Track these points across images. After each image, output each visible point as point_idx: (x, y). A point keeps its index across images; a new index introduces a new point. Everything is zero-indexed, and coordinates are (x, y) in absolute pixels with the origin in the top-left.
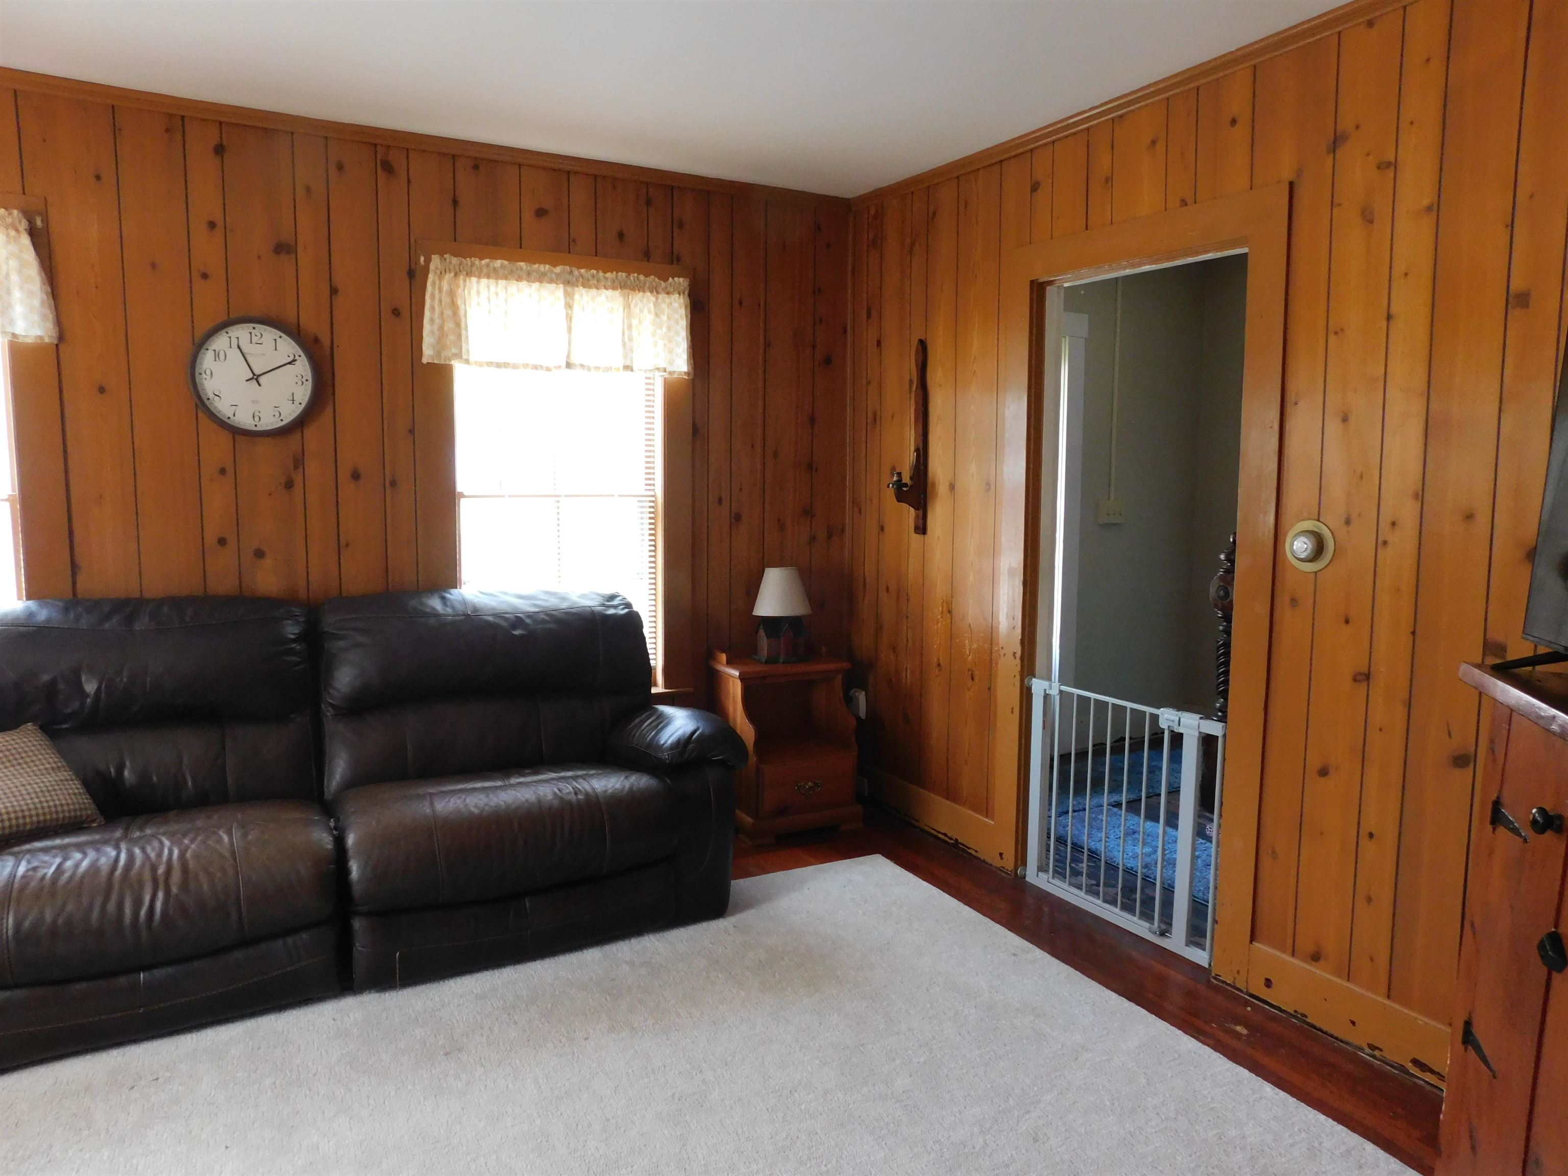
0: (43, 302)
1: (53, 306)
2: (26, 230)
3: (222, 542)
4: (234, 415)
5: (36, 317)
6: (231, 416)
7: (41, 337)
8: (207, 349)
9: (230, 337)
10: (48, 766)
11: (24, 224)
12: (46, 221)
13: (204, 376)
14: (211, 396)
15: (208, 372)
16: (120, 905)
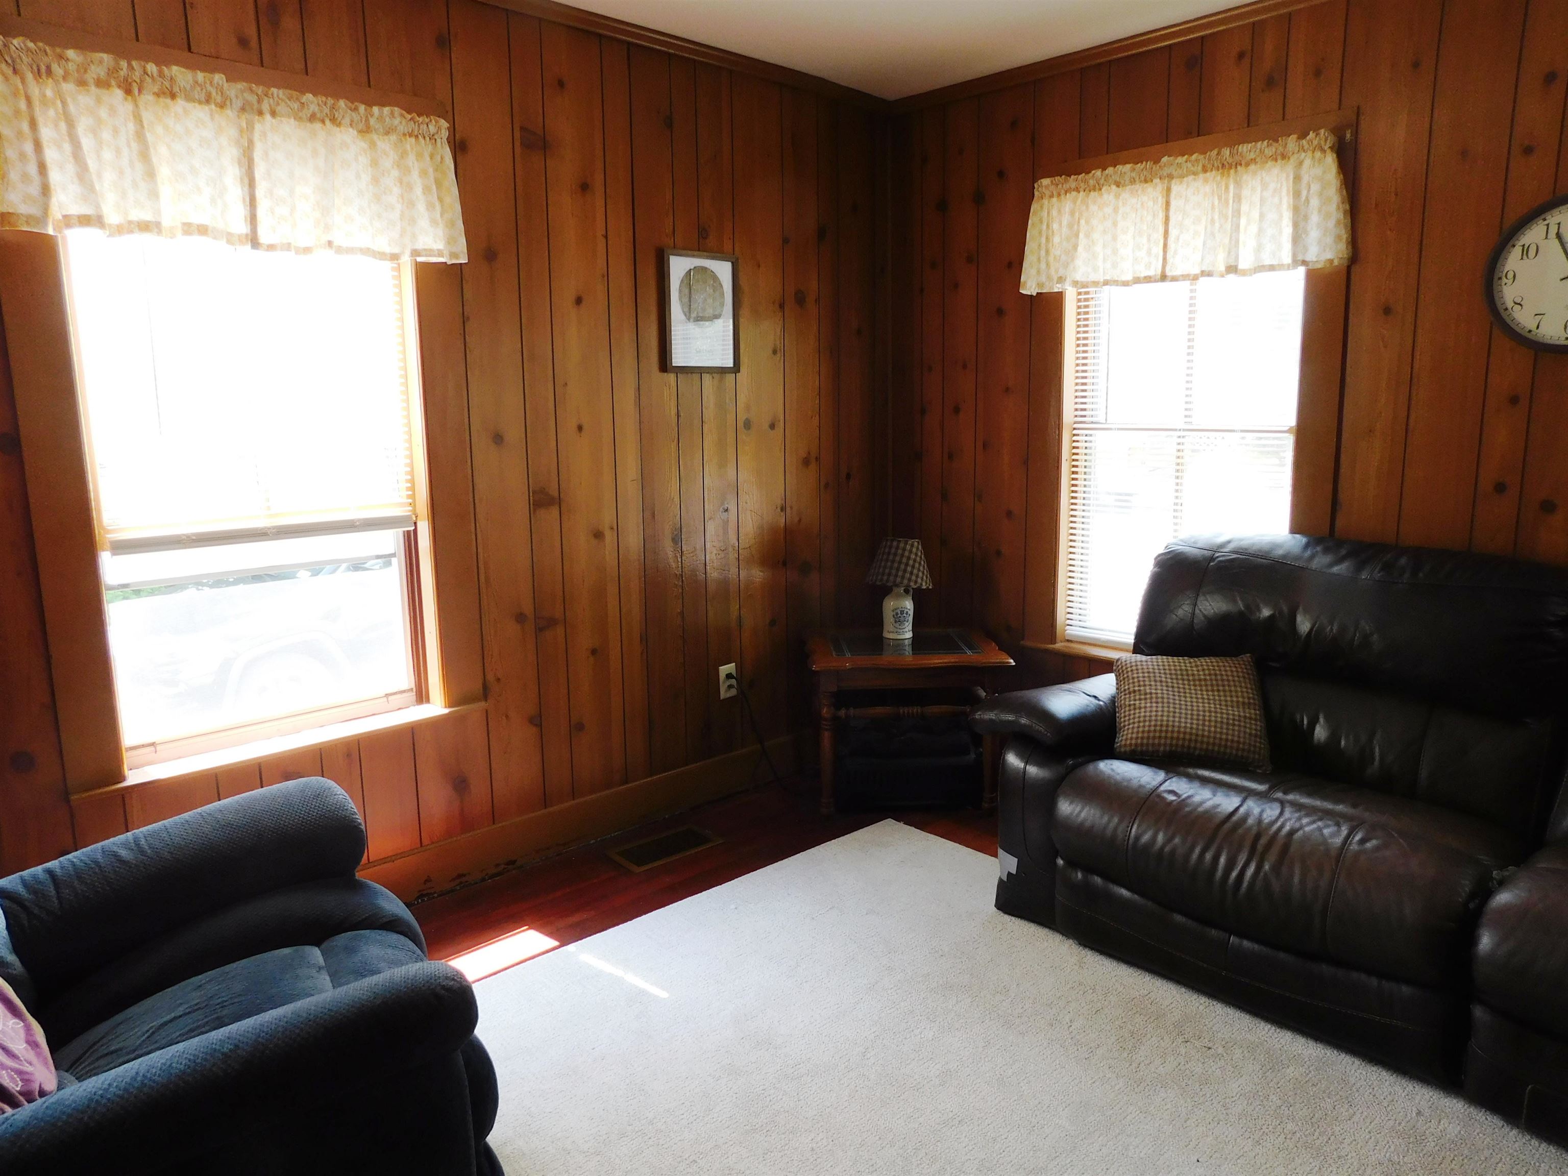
0: (1338, 222)
1: (1349, 225)
2: (1331, 148)
3: (1500, 488)
4: (1538, 327)
5: (1329, 240)
6: (1533, 327)
7: (1331, 261)
8: (1514, 246)
9: (1548, 225)
10: (1241, 699)
11: (1331, 140)
12: (1356, 134)
13: (1504, 280)
14: (1510, 304)
15: (1510, 275)
16: (1216, 858)
